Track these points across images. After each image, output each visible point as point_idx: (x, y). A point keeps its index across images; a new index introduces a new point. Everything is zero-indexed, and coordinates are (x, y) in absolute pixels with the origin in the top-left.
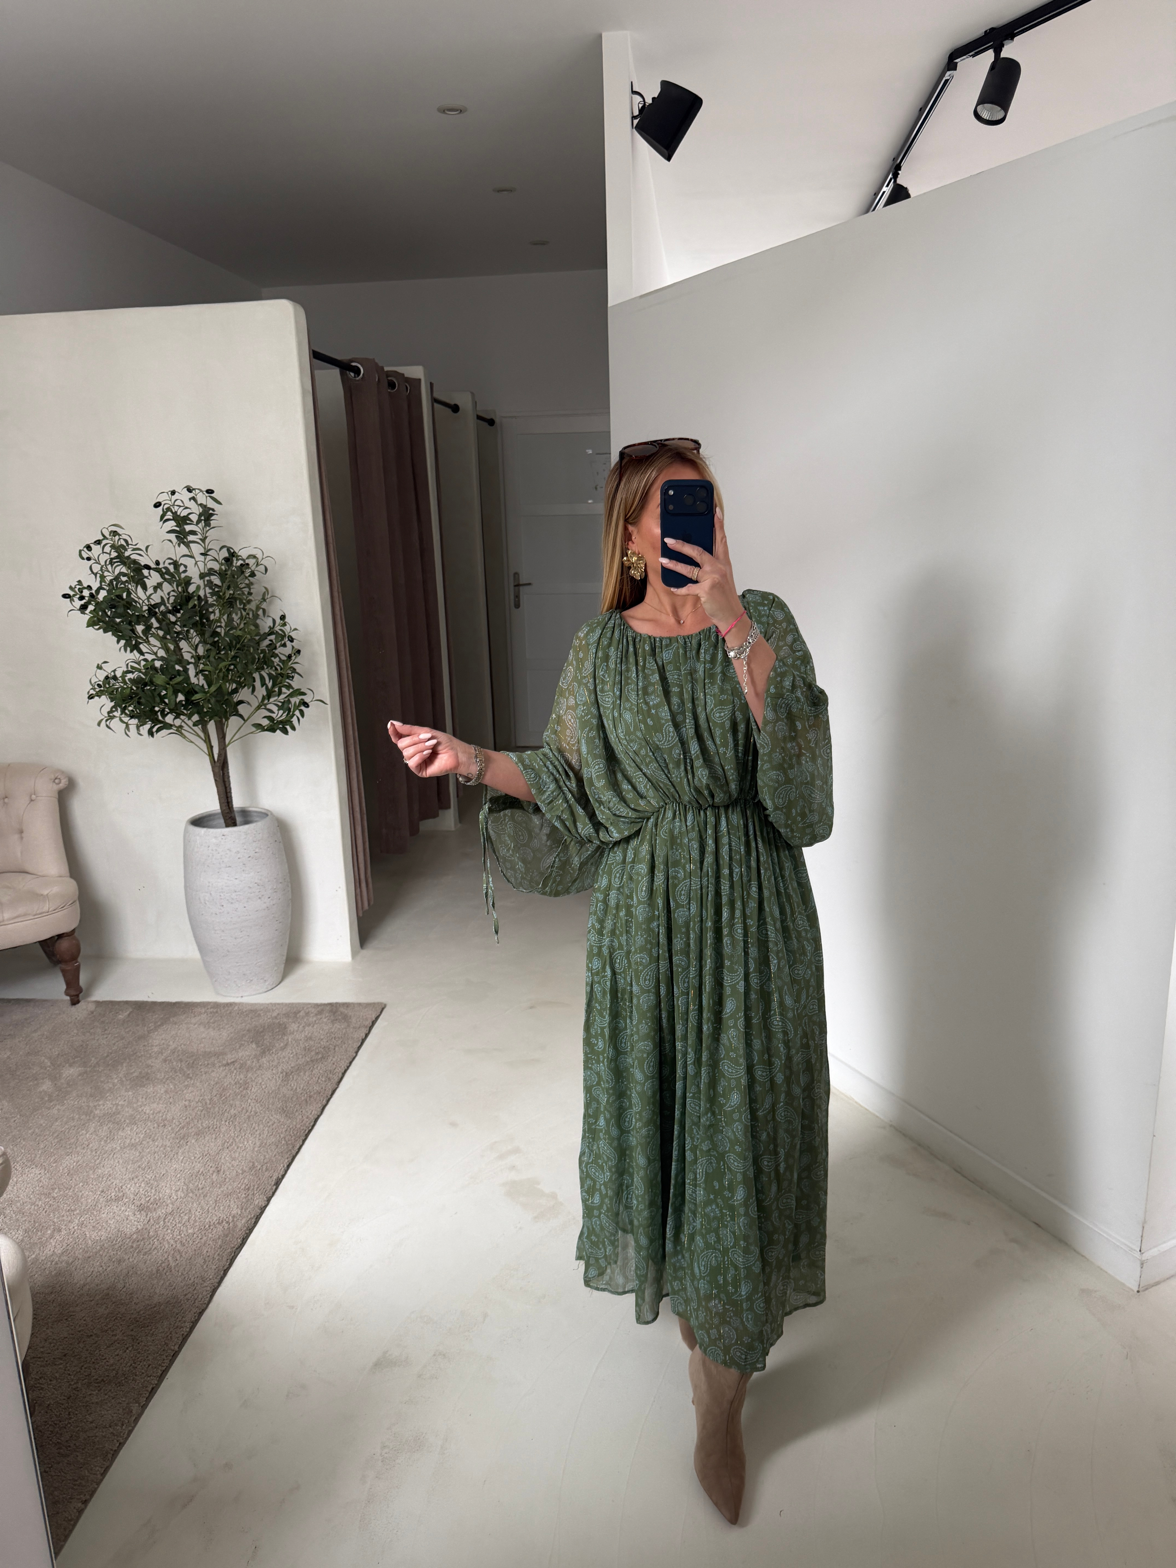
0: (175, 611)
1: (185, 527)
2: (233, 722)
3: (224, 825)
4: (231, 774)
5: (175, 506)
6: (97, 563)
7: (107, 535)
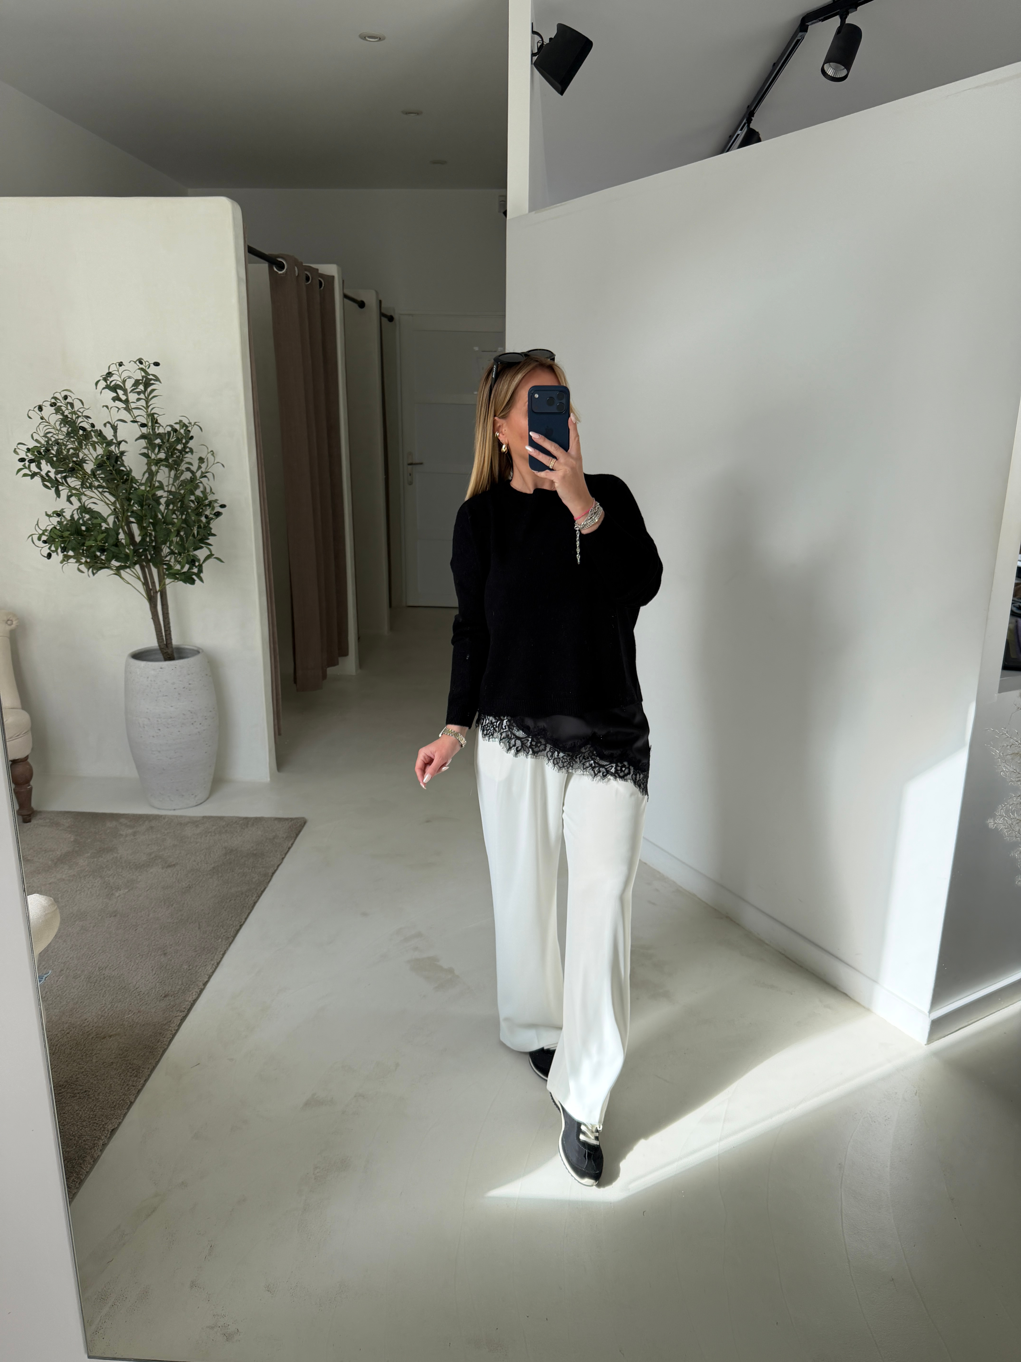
3: (163, 659)
4: (170, 614)
5: (122, 378)
6: (48, 423)
7: (60, 399)
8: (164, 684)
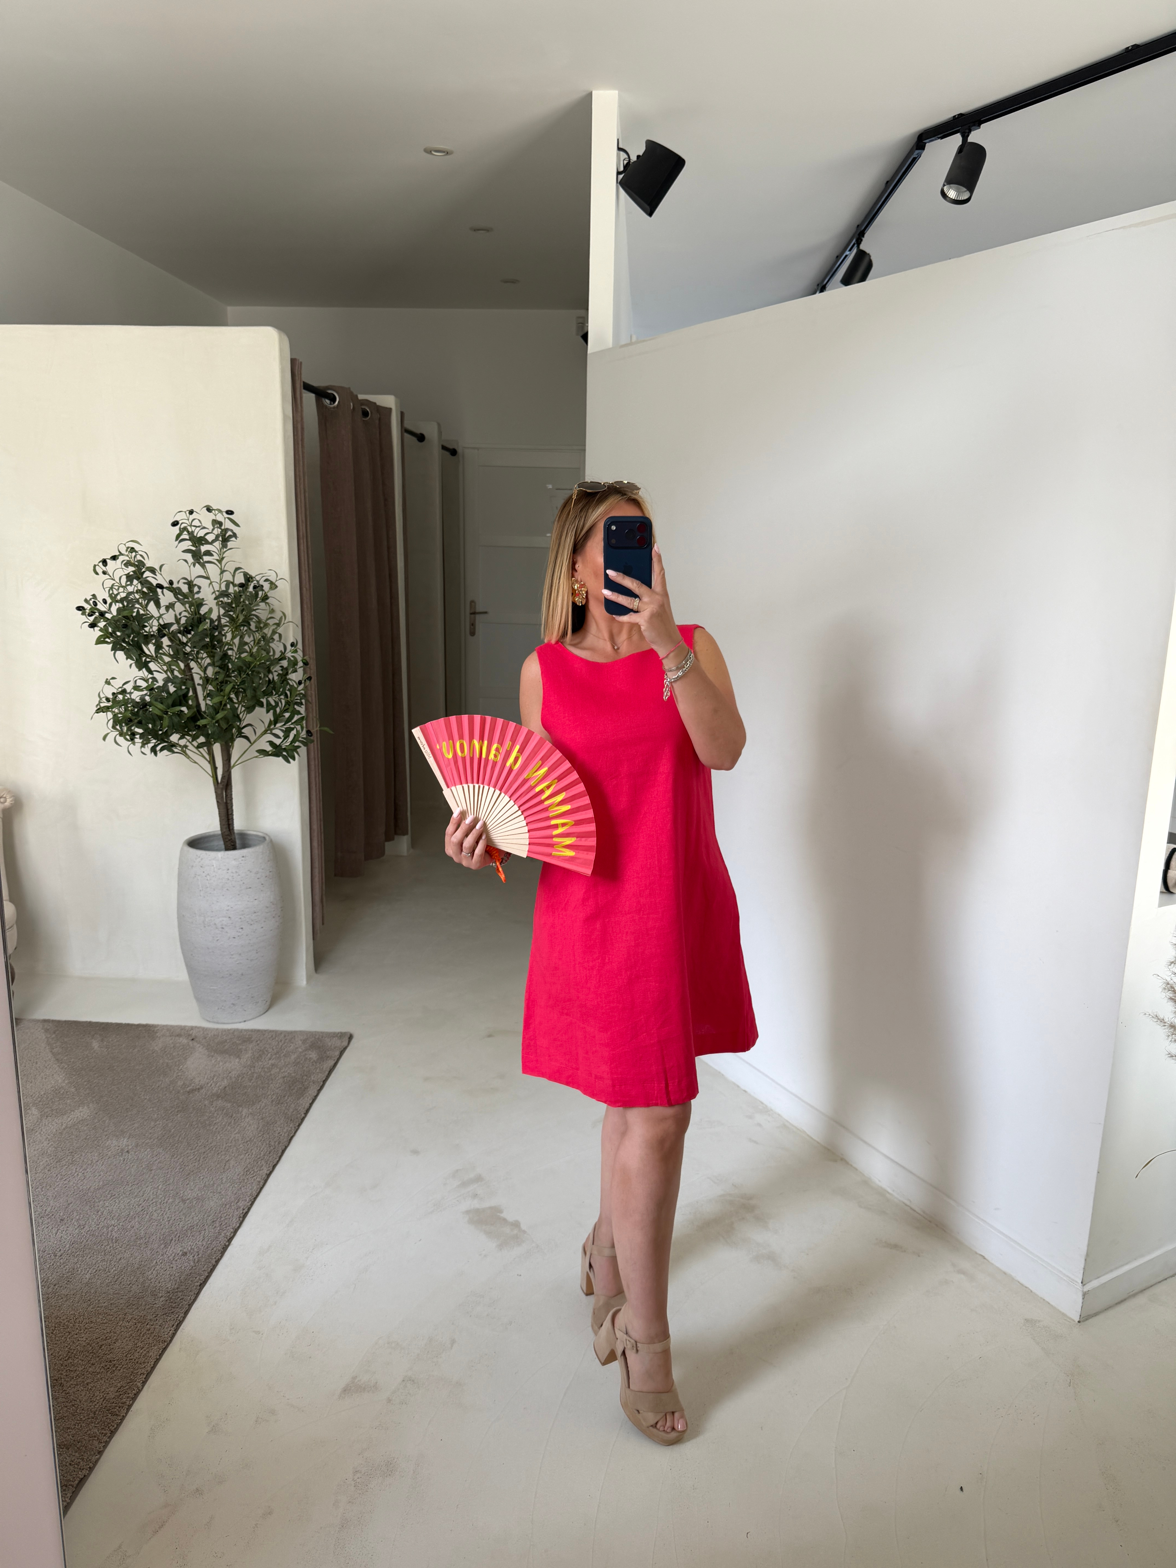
0: (186, 631)
1: (201, 546)
2: (239, 745)
3: (223, 847)
4: (234, 796)
5: (192, 527)
6: (112, 579)
7: (124, 552)
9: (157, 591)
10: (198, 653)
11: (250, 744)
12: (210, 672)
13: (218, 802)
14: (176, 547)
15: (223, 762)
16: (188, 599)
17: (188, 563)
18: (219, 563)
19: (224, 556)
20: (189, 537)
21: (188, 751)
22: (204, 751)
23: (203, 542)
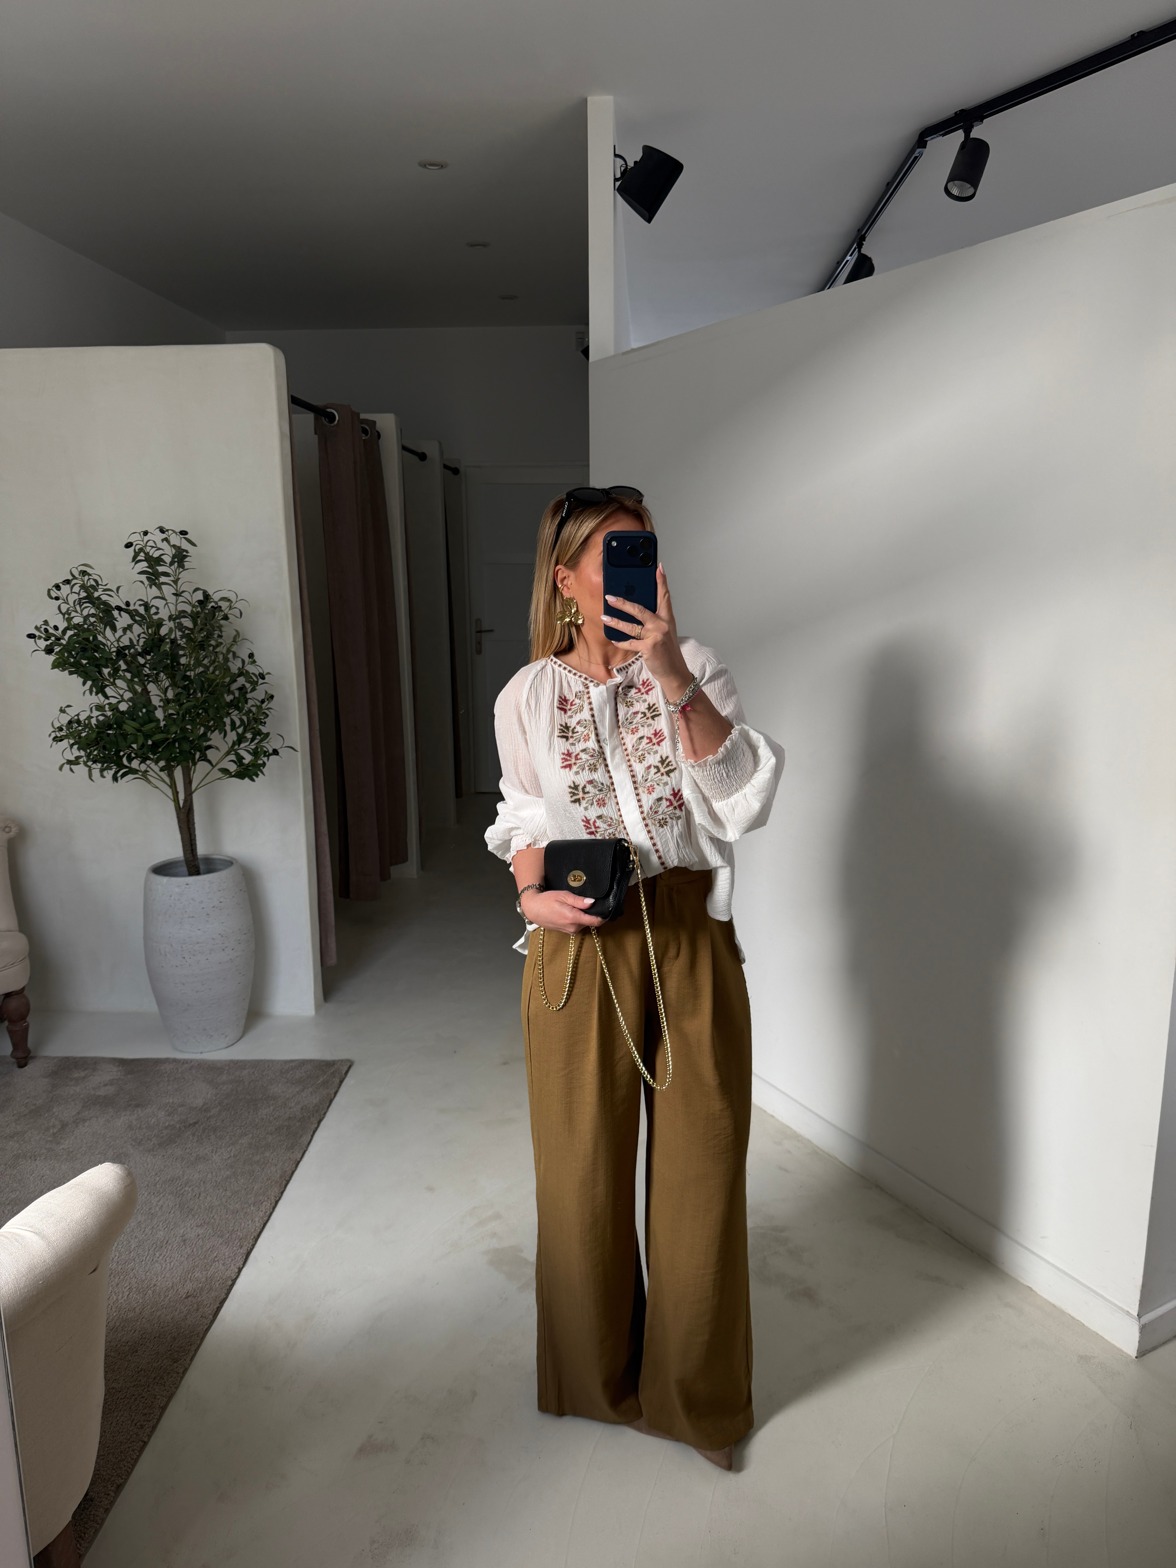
0: (145, 652)
1: (157, 568)
2: (201, 767)
3: (187, 874)
4: (196, 821)
5: (147, 547)
6: (65, 603)
7: (76, 574)
8: (190, 904)
9: (113, 615)
10: (157, 674)
11: (211, 767)
12: (170, 694)
13: (180, 827)
14: (133, 568)
15: (185, 785)
16: (147, 620)
17: (144, 585)
18: (175, 584)
19: (179, 577)
20: (145, 557)
21: (148, 776)
22: (163, 775)
23: (161, 563)
